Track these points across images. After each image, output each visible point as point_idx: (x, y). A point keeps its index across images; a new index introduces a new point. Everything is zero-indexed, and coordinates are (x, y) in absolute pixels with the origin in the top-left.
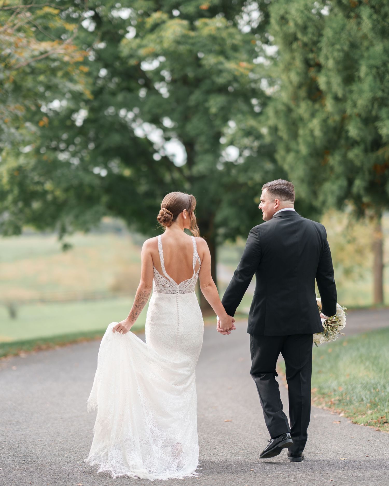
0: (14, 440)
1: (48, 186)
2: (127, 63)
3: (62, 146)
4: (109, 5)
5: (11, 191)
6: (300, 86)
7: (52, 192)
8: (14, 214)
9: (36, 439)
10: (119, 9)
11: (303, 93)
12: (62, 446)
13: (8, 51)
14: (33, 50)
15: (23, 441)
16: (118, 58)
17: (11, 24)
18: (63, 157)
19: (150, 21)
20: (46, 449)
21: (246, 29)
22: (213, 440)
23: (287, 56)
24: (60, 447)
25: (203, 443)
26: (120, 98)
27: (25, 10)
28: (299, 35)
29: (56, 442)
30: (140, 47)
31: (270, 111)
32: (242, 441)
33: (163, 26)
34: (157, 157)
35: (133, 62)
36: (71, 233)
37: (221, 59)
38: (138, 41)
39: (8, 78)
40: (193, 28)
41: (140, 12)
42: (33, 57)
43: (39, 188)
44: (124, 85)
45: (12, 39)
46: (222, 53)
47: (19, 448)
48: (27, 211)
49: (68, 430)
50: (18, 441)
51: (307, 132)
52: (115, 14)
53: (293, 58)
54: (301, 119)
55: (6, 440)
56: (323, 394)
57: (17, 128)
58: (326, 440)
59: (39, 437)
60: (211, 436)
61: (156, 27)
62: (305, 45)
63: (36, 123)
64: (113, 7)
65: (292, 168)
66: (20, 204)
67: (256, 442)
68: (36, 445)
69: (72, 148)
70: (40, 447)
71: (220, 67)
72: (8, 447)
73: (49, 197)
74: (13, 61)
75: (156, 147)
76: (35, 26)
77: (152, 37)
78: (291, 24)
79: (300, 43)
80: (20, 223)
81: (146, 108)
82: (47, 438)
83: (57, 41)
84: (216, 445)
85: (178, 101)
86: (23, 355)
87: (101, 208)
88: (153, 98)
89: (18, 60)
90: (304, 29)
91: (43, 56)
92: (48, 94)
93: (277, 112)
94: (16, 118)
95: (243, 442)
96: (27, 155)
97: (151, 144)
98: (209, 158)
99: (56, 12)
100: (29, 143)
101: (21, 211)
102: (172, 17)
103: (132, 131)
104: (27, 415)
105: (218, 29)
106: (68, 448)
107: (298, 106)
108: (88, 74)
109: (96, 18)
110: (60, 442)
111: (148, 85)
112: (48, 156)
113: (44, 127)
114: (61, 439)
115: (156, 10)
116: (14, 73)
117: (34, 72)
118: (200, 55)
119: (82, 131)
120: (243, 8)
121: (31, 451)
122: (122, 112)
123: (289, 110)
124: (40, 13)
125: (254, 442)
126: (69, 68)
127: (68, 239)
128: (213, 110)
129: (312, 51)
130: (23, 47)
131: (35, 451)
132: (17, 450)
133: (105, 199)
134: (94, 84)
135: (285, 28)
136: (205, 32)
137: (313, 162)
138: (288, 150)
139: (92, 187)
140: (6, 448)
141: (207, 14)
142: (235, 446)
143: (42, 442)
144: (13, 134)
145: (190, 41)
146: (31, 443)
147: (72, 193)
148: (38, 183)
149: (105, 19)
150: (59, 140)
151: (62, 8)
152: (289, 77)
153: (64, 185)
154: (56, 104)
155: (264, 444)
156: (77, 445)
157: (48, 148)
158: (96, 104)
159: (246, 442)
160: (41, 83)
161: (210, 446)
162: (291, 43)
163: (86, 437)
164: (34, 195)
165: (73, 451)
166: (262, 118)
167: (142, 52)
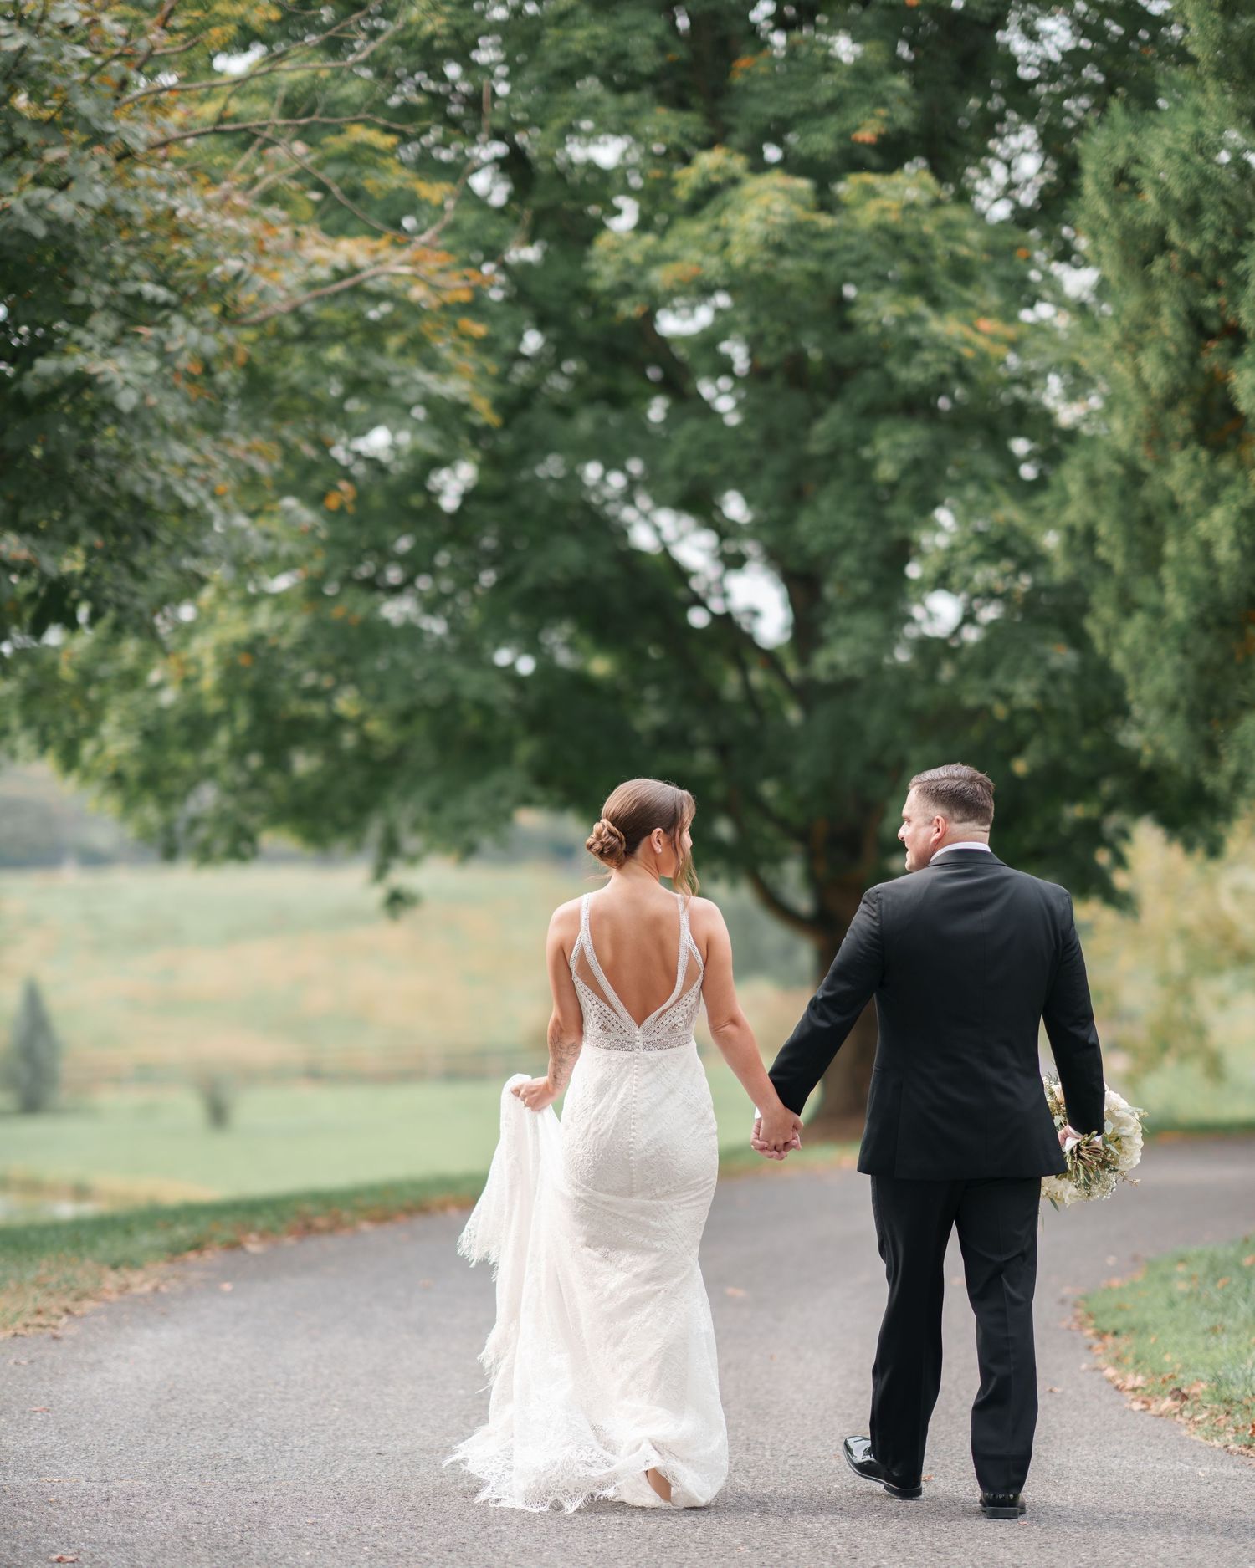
0: (227, 1521)
1: (346, 703)
2: (612, 311)
3: (394, 575)
4: (556, 124)
5: (228, 715)
6: (1170, 401)
7: (358, 723)
8: (232, 790)
9: (299, 1519)
10: (590, 137)
11: (1180, 422)
12: (381, 1544)
13: (233, 265)
14: (311, 265)
15: (258, 1524)
16: (583, 294)
17: (244, 178)
18: (396, 610)
19: (688, 178)
20: (332, 1551)
21: (1001, 211)
22: (868, 1538)
23: (1133, 303)
24: (376, 1546)
25: (838, 1546)
26: (584, 423)
27: (291, 132)
28: (1174, 235)
29: (363, 1529)
30: (654, 260)
31: (1071, 477)
32: (965, 1546)
33: (732, 194)
34: (698, 618)
35: (629, 309)
36: (414, 860)
37: (918, 305)
38: (649, 239)
39: (230, 352)
40: (826, 203)
41: (658, 148)
42: (311, 285)
43: (317, 709)
44: (599, 382)
45: (246, 228)
46: (920, 285)
47: (245, 1545)
48: (274, 780)
49: (400, 1492)
50: (241, 1521)
51: (1192, 548)
52: (577, 151)
53: (1154, 309)
54: (1174, 507)
55: (203, 1520)
56: (1229, 1401)
57: (253, 515)
58: (1239, 1553)
59: (309, 1513)
60: (862, 1527)
61: (708, 195)
62: (1193, 266)
63: (316, 500)
64: (571, 130)
65: (1138, 666)
66: (255, 761)
67: (1011, 1549)
68: (300, 1537)
69: (424, 583)
70: (311, 1546)
71: (913, 331)
72: (209, 1541)
73: (349, 740)
74: (247, 297)
75: (697, 585)
76: (320, 187)
77: (697, 228)
78: (1150, 196)
79: (1175, 258)
80: (253, 821)
81: (669, 461)
82: (333, 1517)
83: (391, 234)
84: (878, 1555)
85: (771, 440)
86: (254, 1246)
87: (514, 778)
88: (692, 425)
89: (262, 293)
90: (1192, 212)
91: (347, 283)
92: (353, 405)
93: (1092, 483)
94: (251, 482)
95: (966, 1550)
96: (280, 601)
97: (681, 574)
98: (867, 624)
99: (388, 141)
100: (290, 564)
101: (255, 783)
102: (759, 166)
103: (622, 532)
104: (269, 1439)
105: (911, 206)
106: (400, 1550)
107: (1164, 464)
108: (486, 345)
109: (515, 165)
110: (377, 1530)
111: (677, 385)
112: (349, 607)
113: (341, 511)
114: (379, 1522)
115: (708, 145)
116: (249, 335)
117: (310, 333)
118: (849, 291)
119: (458, 528)
120: (992, 143)
121: (284, 1557)
122: (592, 471)
123: (1135, 477)
124: (337, 143)
125: (1002, 1550)
126: (427, 326)
127: (402, 877)
128: (887, 471)
129: (1214, 286)
130: (280, 255)
131: (295, 1555)
132: (239, 1552)
133: (526, 749)
134: (502, 378)
135: (1127, 211)
136: (867, 215)
137: (1205, 647)
138: (1127, 606)
139: (485, 709)
140: (203, 1545)
141: (875, 160)
142: (941, 1560)
143: (318, 1530)
144: (242, 532)
145: (821, 245)
146: (281, 1529)
147: (420, 726)
148: (314, 693)
149: (543, 167)
150: (385, 554)
151: (410, 129)
152: (1137, 371)
153: (398, 701)
154: (378, 441)
155: (1036, 1558)
156: (429, 1542)
157: (347, 581)
158: (506, 442)
159: (976, 1550)
160: (333, 369)
161: (859, 1560)
162: (1147, 261)
163: (460, 1517)
164: (300, 731)
165: (417, 1562)
166: (1044, 499)
167: (660, 277)
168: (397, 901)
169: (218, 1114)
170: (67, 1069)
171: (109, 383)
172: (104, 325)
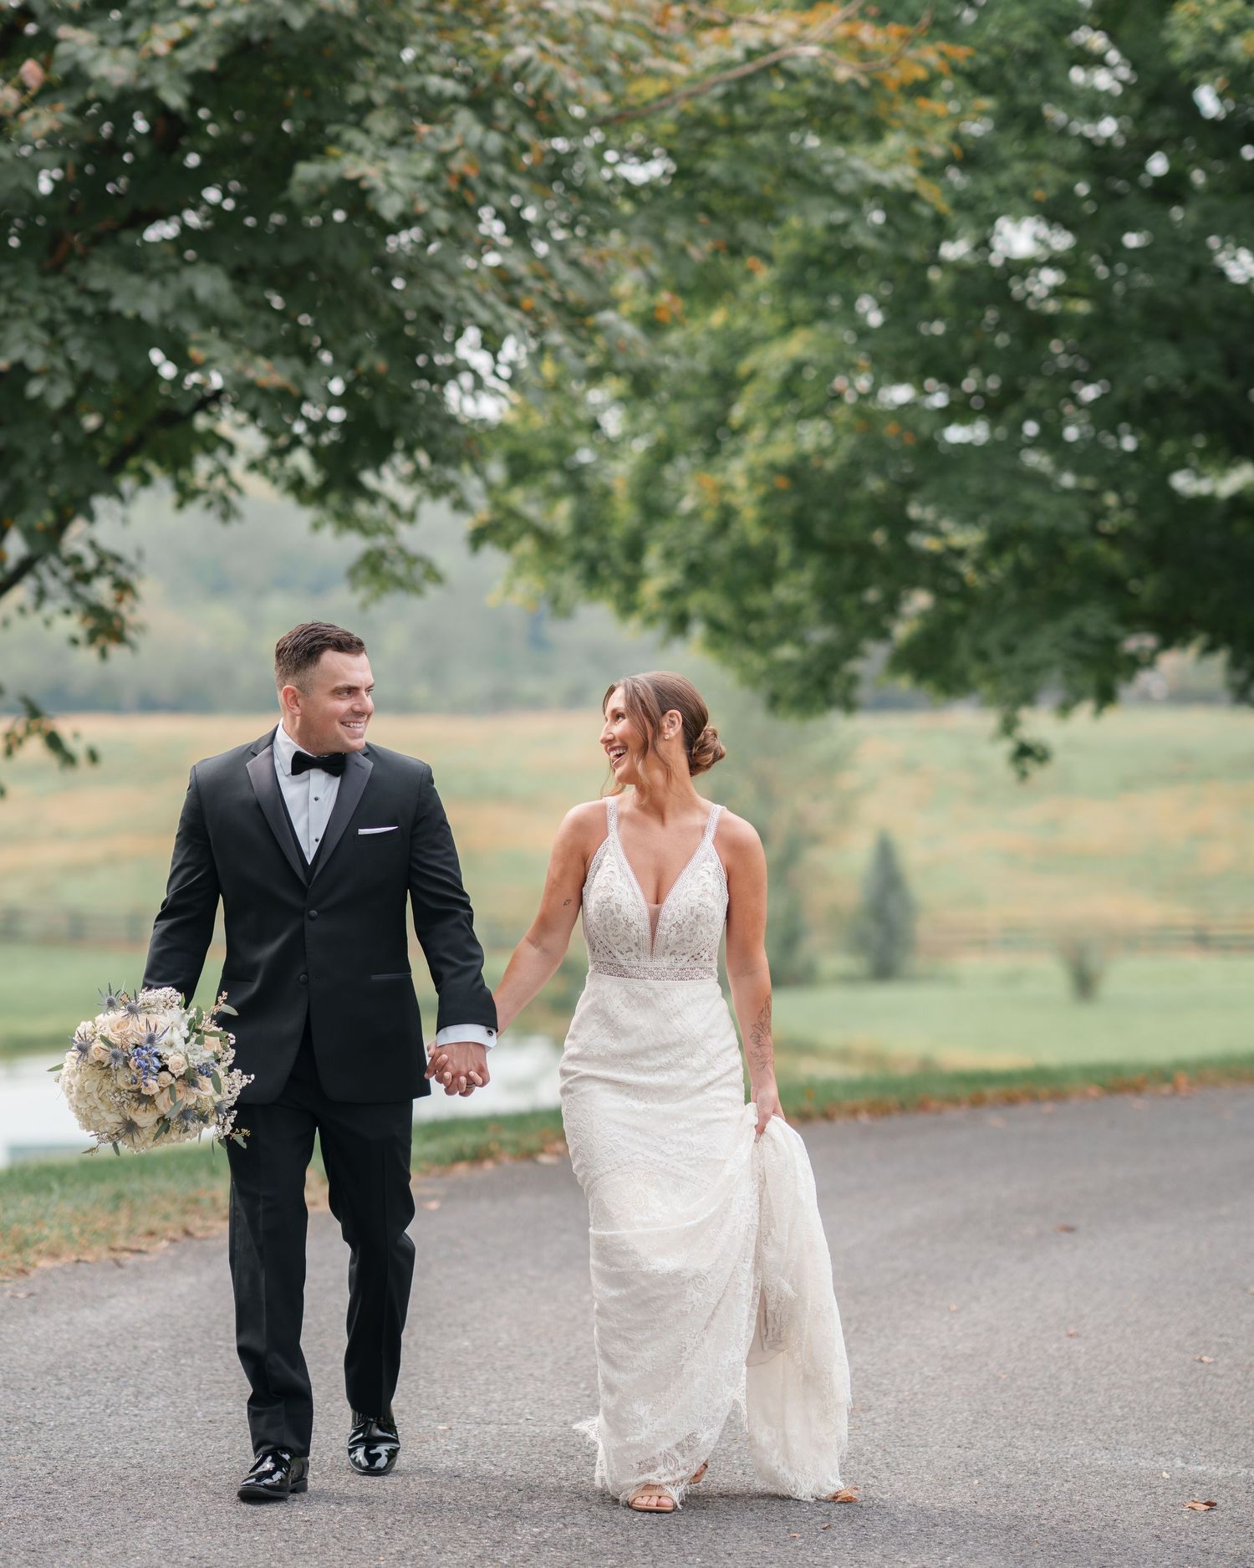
167: (1240, 48)
168: (1025, 753)
169: (1084, 983)
170: (924, 929)
171: (372, 190)
172: (383, 124)
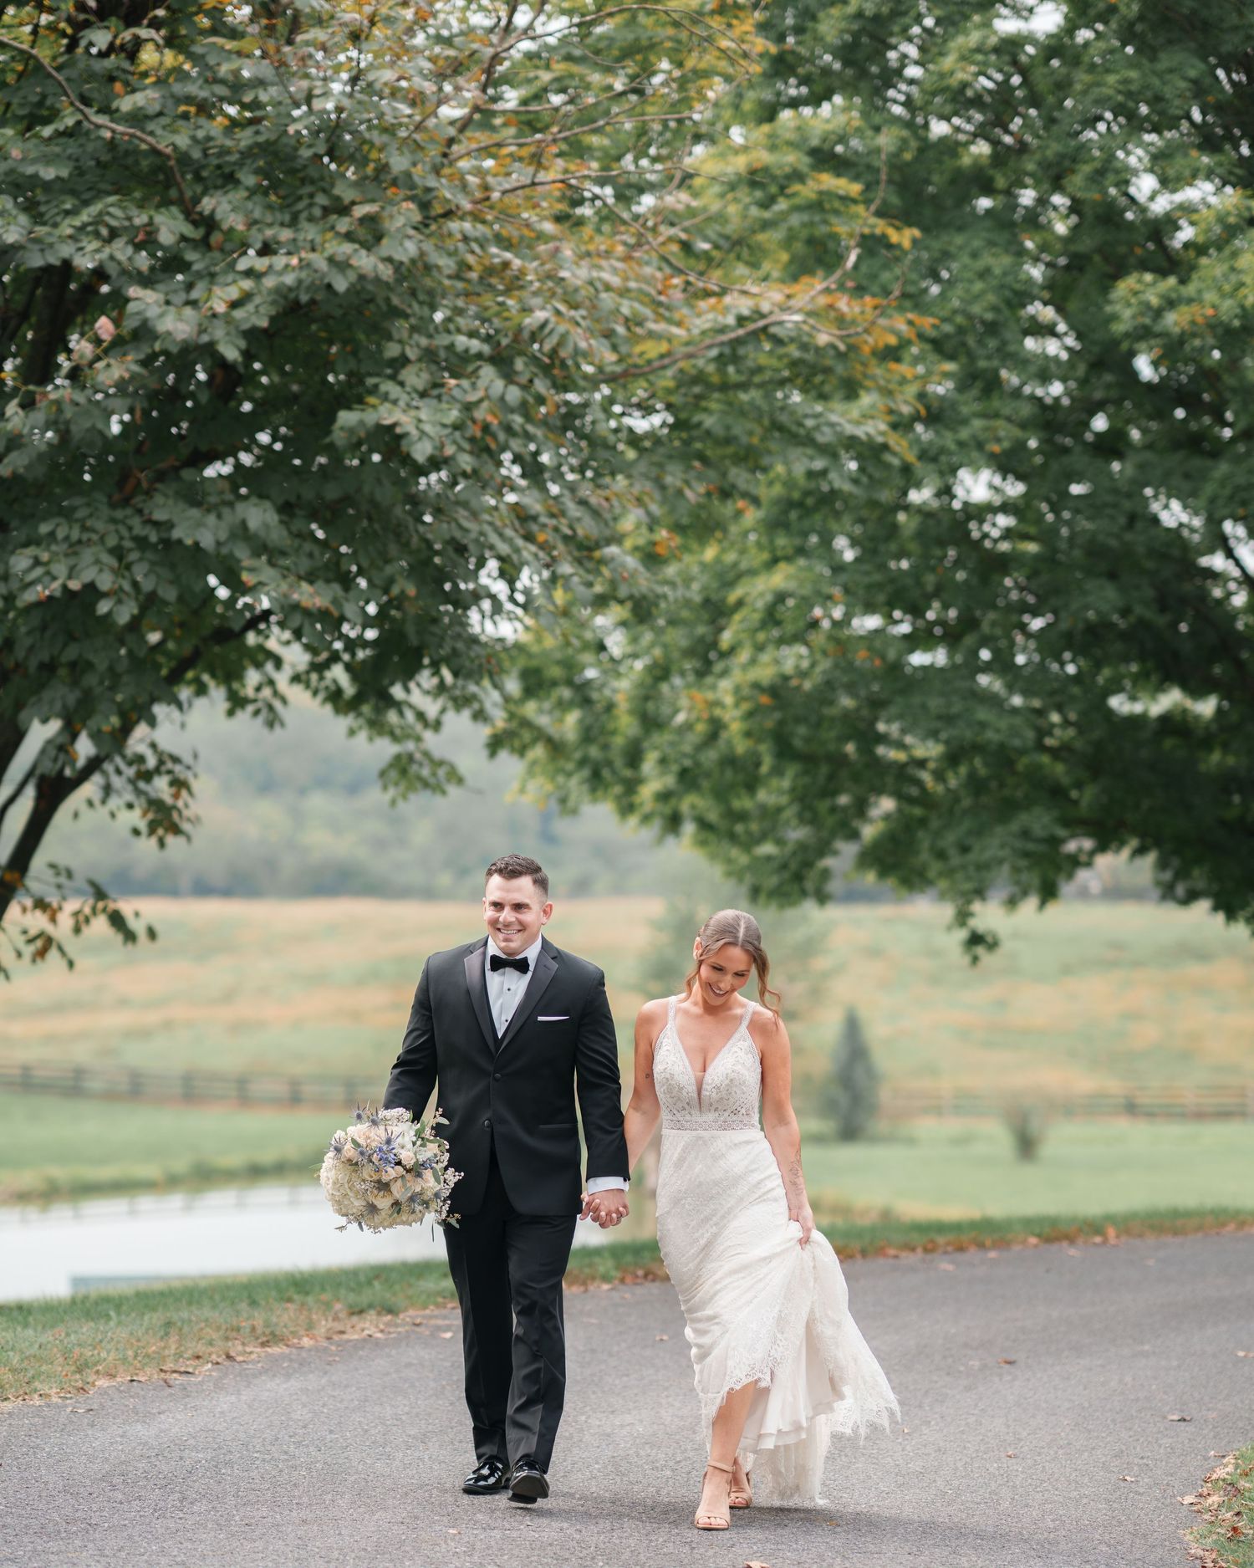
30: (1173, 301)
38: (1172, 281)
91: (746, 329)
99: (856, 187)
124: (803, 192)
168: (977, 940)
169: (1026, 1145)
171: (405, 435)
172: (415, 377)
